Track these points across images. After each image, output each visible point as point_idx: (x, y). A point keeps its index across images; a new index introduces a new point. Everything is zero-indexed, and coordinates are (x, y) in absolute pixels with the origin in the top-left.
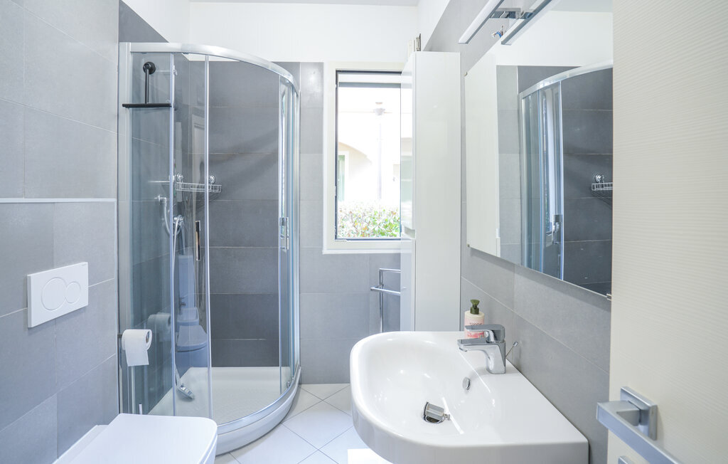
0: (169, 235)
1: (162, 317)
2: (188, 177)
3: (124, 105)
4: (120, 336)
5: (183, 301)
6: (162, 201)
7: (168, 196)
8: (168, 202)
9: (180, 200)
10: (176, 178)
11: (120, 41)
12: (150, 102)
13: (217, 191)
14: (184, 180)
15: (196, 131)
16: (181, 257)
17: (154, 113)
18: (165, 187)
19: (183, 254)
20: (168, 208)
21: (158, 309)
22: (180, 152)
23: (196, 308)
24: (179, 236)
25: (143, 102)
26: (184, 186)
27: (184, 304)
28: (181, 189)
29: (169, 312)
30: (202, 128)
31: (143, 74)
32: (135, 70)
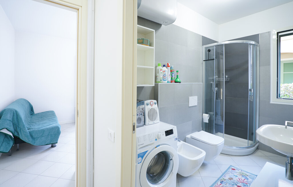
0: (214, 93)
1: (212, 113)
2: (219, 77)
3: (204, 61)
4: (202, 115)
5: (217, 113)
6: (212, 83)
7: (214, 82)
8: (214, 84)
9: (217, 83)
10: (216, 77)
11: (202, 45)
12: (209, 59)
13: (228, 80)
14: (218, 77)
15: (221, 60)
16: (217, 100)
17: (210, 61)
18: (213, 80)
19: (217, 99)
20: (214, 85)
21: (211, 111)
22: (217, 69)
23: (221, 117)
24: (217, 93)
25: (208, 59)
26: (218, 79)
27: (217, 114)
28: (217, 80)
29: (214, 112)
30: (223, 59)
31: (208, 52)
32: (206, 51)
